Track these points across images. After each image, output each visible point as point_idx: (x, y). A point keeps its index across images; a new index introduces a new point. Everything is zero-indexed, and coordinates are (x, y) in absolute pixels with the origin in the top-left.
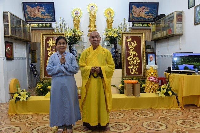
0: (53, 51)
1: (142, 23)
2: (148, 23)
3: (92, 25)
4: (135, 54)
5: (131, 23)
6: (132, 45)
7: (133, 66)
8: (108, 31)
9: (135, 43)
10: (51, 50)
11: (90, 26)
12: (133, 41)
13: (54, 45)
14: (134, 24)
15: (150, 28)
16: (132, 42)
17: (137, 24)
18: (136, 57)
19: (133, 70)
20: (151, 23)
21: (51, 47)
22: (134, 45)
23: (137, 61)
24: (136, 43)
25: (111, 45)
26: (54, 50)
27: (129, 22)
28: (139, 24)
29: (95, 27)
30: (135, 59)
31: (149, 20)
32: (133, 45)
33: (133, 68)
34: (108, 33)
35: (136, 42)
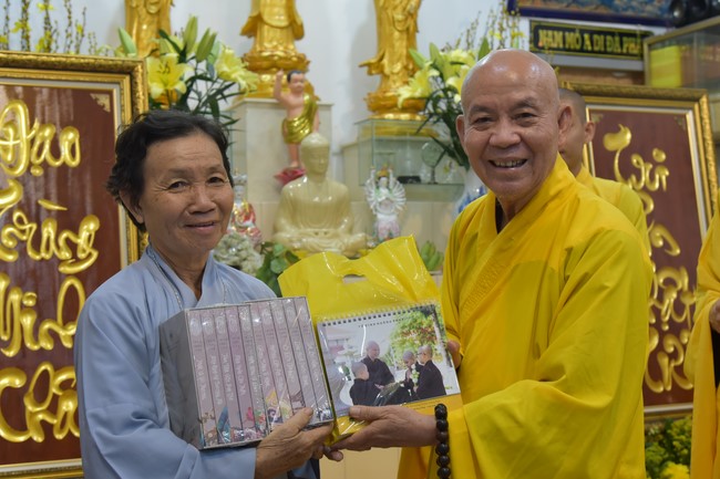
0: (36, 216)
1: (592, 32)
2: (623, 34)
3: (277, 17)
4: (666, 245)
5: (524, 25)
6: (639, 179)
7: (662, 335)
8: (448, 69)
9: (656, 164)
10: (20, 206)
11: (253, 27)
12: (641, 146)
13: (45, 165)
14: (542, 33)
15: (635, 65)
16: (636, 159)
17: (559, 35)
18: (673, 263)
19: (664, 361)
20: (645, 35)
21: (20, 180)
22: (652, 178)
23: (680, 293)
24: (665, 164)
25: (425, 174)
26: (45, 204)
27: (511, 18)
28: (571, 37)
29: (295, 30)
30: (670, 282)
31: (630, 13)
32: (645, 177)
33: (660, 347)
34: (451, 82)
35: (663, 157)
